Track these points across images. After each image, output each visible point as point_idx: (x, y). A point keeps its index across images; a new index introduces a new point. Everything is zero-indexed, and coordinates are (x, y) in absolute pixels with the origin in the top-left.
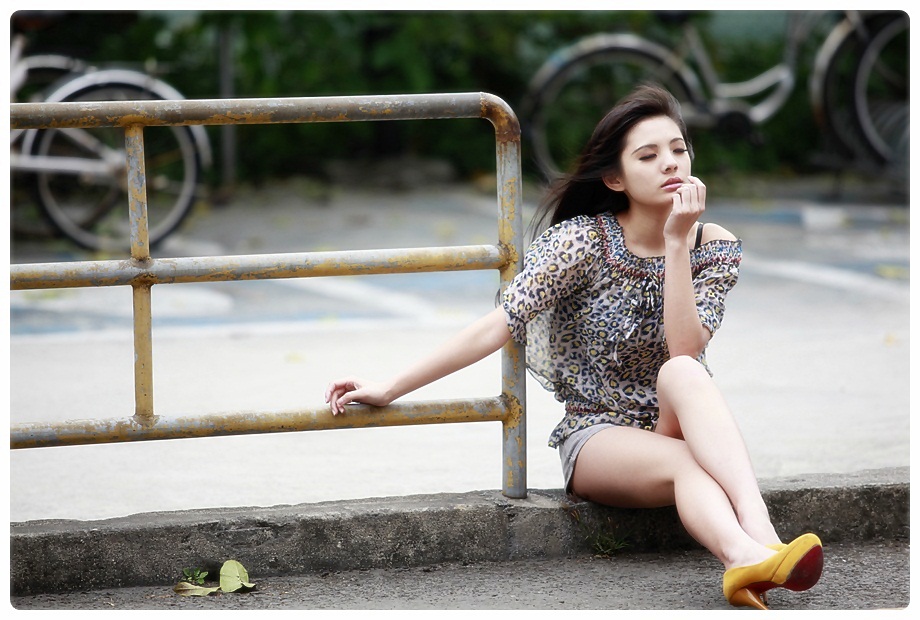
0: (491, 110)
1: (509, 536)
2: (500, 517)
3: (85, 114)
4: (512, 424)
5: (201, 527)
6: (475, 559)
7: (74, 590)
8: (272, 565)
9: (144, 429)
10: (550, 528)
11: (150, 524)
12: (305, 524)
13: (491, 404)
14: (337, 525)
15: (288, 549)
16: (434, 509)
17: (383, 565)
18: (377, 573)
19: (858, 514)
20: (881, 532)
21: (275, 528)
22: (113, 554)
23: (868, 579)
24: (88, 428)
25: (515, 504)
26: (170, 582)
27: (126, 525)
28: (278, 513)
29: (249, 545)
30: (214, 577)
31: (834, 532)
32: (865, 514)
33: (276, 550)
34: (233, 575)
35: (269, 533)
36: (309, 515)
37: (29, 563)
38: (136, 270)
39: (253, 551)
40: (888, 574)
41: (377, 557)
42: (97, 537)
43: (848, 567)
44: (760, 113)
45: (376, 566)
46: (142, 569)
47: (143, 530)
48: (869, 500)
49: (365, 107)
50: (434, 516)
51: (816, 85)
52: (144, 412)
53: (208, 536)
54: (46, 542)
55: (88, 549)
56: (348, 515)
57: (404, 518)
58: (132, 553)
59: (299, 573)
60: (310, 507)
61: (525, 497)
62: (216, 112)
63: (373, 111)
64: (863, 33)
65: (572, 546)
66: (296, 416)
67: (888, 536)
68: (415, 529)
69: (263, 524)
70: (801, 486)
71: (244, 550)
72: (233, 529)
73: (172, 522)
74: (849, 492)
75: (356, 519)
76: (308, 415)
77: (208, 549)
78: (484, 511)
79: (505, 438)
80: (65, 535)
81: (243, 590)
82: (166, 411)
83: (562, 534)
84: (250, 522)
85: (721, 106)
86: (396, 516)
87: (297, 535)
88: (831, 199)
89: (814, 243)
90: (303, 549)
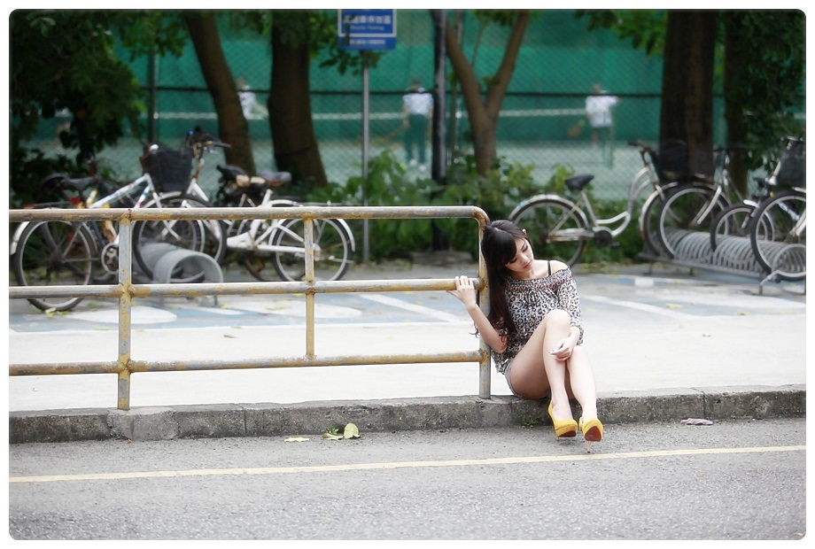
0: (476, 215)
1: (481, 416)
2: (477, 407)
3: (286, 213)
4: (484, 364)
5: (335, 408)
6: (465, 427)
7: (277, 435)
8: (368, 427)
9: (310, 362)
10: (501, 413)
11: (312, 406)
12: (385, 408)
13: (474, 354)
14: (400, 409)
15: (376, 420)
16: (446, 403)
17: (421, 429)
18: (418, 432)
19: (646, 409)
20: (656, 418)
21: (370, 410)
22: (295, 419)
23: (648, 438)
24: (284, 360)
25: (485, 401)
26: (321, 433)
27: (301, 406)
28: (372, 403)
29: (358, 417)
30: (341, 431)
31: (635, 417)
32: (650, 409)
33: (370, 420)
34: (351, 430)
35: (368, 412)
36: (386, 404)
37: (256, 422)
38: (308, 287)
39: (360, 420)
40: (658, 436)
41: (418, 425)
42: (287, 411)
43: (640, 433)
44: (615, 233)
45: (418, 429)
46: (308, 427)
47: (309, 409)
48: (651, 403)
49: (417, 212)
50: (447, 406)
51: (641, 220)
52: (310, 353)
53: (339, 413)
54: (264, 412)
55: (283, 417)
56: (405, 405)
57: (432, 407)
58: (303, 419)
59: (381, 431)
60: (387, 400)
61: (490, 399)
62: (346, 213)
63: (421, 214)
64: (663, 196)
65: (511, 422)
66: (381, 357)
67: (660, 420)
68: (437, 411)
69: (365, 408)
70: (620, 396)
71: (356, 419)
72: (350, 409)
73: (322, 405)
74: (642, 399)
75: (409, 406)
76: (387, 357)
77: (339, 419)
78: (470, 404)
79: (481, 370)
80: (273, 409)
81: (354, 438)
82: (321, 353)
83: (507, 416)
84: (358, 407)
85: (597, 229)
86: (428, 405)
87: (380, 413)
88: (648, 274)
89: (638, 292)
90: (384, 420)
